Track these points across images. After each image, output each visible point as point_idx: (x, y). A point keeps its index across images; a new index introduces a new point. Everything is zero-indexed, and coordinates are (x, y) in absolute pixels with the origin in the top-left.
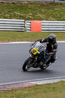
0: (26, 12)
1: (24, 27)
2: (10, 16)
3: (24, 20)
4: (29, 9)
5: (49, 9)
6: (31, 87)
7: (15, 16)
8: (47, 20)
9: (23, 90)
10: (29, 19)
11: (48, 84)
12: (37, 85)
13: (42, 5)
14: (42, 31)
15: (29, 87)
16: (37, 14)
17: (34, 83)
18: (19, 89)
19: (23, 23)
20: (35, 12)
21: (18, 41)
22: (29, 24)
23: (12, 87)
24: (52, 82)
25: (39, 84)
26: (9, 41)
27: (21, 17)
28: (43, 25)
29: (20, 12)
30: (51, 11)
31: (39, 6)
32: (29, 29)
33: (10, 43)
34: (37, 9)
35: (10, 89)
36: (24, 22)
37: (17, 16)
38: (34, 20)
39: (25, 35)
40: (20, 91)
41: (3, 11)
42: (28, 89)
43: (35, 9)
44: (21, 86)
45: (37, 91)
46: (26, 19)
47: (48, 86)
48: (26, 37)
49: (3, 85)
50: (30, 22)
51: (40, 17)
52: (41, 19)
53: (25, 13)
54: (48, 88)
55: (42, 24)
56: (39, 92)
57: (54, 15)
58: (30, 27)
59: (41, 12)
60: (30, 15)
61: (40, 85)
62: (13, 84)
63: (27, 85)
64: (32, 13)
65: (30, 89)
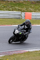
0: (22, 7)
1: (21, 16)
2: (12, 10)
4: (24, 5)
5: (36, 5)
6: (26, 53)
7: (15, 10)
8: (35, 12)
9: (20, 55)
10: (24, 11)
11: (36, 51)
12: (29, 52)
13: (32, 3)
14: (32, 19)
15: (24, 53)
16: (29, 8)
17: (27, 50)
18: (18, 54)
20: (27, 7)
22: (24, 14)
23: (13, 52)
24: (38, 50)
25: (30, 51)
26: (12, 24)
27: (19, 10)
28: (32, 15)
31: (30, 3)
33: (12, 26)
34: (29, 6)
35: (12, 54)
36: (21, 13)
37: (17, 9)
38: (27, 12)
39: (22, 21)
43: (28, 5)
44: (19, 52)
45: (29, 55)
46: (22, 11)
47: (36, 52)
49: (8, 52)
52: (31, 11)
54: (36, 54)
56: (30, 56)
57: (39, 9)
58: (25, 16)
59: (31, 7)
60: (25, 9)
61: (31, 52)
62: (14, 51)
64: (26, 7)
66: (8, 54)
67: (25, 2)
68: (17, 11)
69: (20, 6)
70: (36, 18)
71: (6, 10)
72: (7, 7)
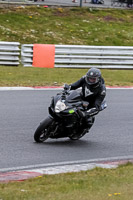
0: (23, 26)
1: (20, 56)
3: (18, 43)
4: (30, 19)
5: (70, 20)
6: (35, 180)
7: (1, 36)
8: (66, 44)
9: (18, 185)
10: (29, 41)
11: (68, 174)
12: (45, 176)
13: (57, 12)
14: (56, 66)
15: (30, 180)
16: (45, 31)
17: (40, 171)
18: (10, 183)
19: (18, 49)
20: (41, 26)
21: (7, 85)
22: (30, 50)
24: (77, 170)
25: (50, 173)
27: (12, 37)
28: (57, 54)
29: (12, 27)
30: (73, 25)
31: (49, 14)
32: (30, 60)
34: (47, 21)
36: (20, 46)
37: (6, 34)
38: (39, 42)
39: (22, 74)
40: (11, 189)
43: (42, 20)
44: (13, 177)
45: (47, 187)
46: (23, 41)
47: (68, 178)
48: (23, 77)
50: (32, 48)
51: (51, 36)
52: (53, 41)
53: (22, 28)
55: (57, 51)
56: (50, 189)
57: (81, 33)
58: (32, 58)
59: (53, 27)
60: (32, 33)
61: (53, 176)
63: (25, 175)
64: (35, 28)
65: (33, 183)
67: (32, 9)
68: (5, 40)
69: (17, 23)
70: (69, 64)
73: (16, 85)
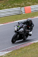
0: (20, 2)
1: (21, 11)
2: (12, 7)
3: (20, 8)
10: (23, 6)
14: (32, 12)
16: (27, 3)
17: (33, 42)
18: (25, 47)
20: (25, 2)
21: (19, 20)
26: (14, 21)
27: (18, 6)
28: (31, 8)
33: (15, 22)
35: (19, 48)
36: (21, 8)
37: (16, 6)
38: (26, 6)
39: (23, 16)
41: (7, 4)
42: (30, 46)
44: (25, 45)
48: (23, 17)
50: (24, 8)
51: (29, 4)
56: (36, 47)
58: (25, 11)
59: (29, 1)
60: (23, 4)
61: (36, 43)
64: (24, 2)
65: (31, 46)
66: (15, 49)
68: (16, 7)
69: (19, 2)
70: (35, 11)
71: (6, 8)
72: (6, 6)
73: (22, 20)
